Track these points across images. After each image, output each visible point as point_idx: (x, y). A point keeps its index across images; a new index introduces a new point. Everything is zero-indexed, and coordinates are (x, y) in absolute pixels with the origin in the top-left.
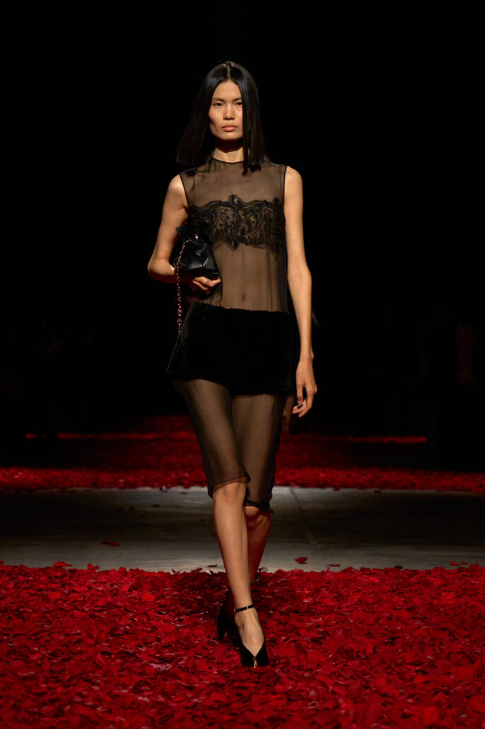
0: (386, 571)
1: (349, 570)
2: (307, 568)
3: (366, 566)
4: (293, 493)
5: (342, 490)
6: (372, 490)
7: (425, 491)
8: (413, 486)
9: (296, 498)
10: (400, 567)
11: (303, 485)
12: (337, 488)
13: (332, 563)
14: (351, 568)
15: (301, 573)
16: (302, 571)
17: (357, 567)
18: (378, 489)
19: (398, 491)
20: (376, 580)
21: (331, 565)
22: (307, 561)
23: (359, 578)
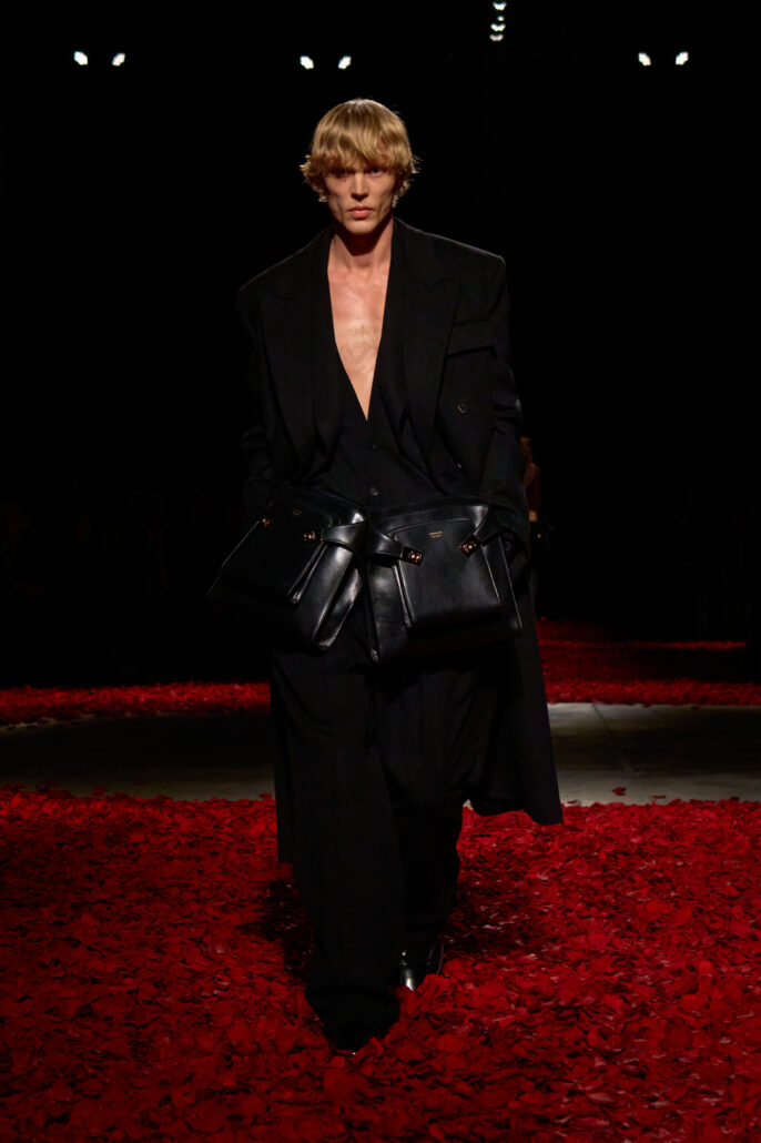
0: (723, 804)
1: (676, 803)
2: (627, 800)
3: (698, 798)
4: (596, 710)
5: (654, 707)
6: (690, 706)
7: (750, 707)
8: (737, 701)
9: (601, 717)
10: (736, 799)
11: (608, 701)
12: (647, 704)
13: (657, 794)
14: (679, 800)
15: (621, 807)
16: (622, 805)
17: (686, 799)
18: (695, 705)
19: (718, 707)
20: (712, 815)
21: (656, 797)
22: (627, 792)
23: (691, 812)
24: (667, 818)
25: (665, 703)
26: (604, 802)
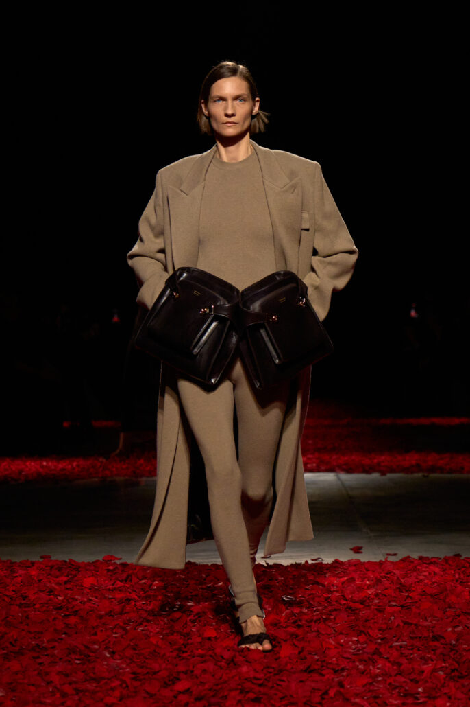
0: (446, 559)
1: (406, 560)
2: (364, 558)
3: (425, 555)
4: (339, 479)
5: (389, 475)
6: (420, 475)
8: (461, 470)
9: (343, 484)
10: (458, 555)
11: (348, 471)
12: (383, 473)
13: (389, 552)
14: (409, 557)
15: (357, 564)
16: (359, 561)
17: (415, 556)
18: (426, 474)
19: (447, 475)
20: (437, 570)
21: (388, 554)
22: (362, 550)
23: (418, 567)
24: (397, 572)
26: (343, 559)
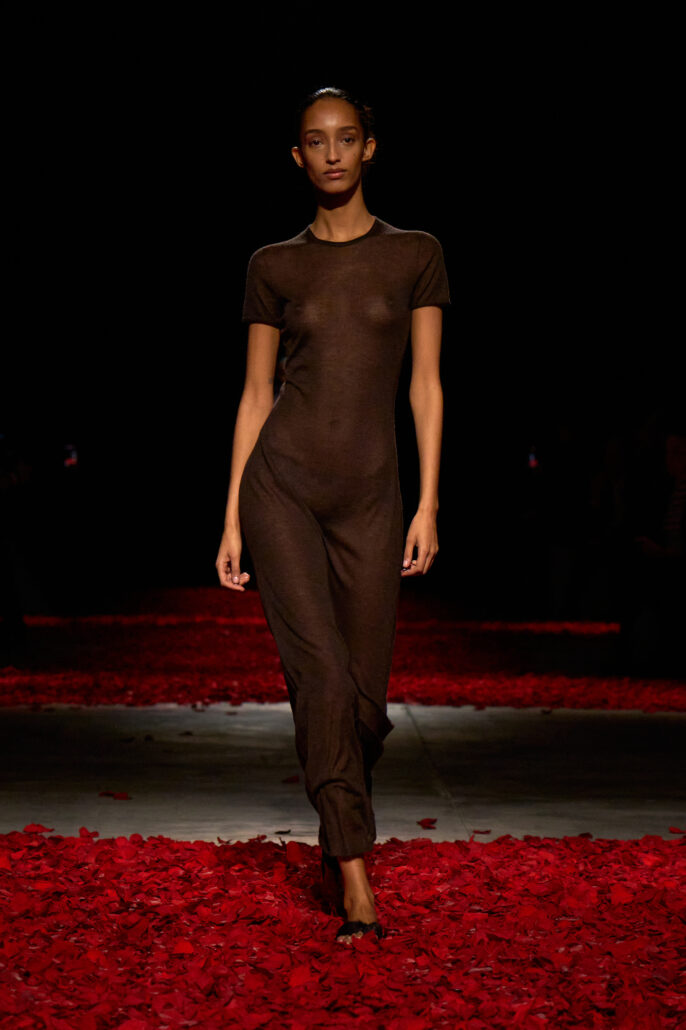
0: (566, 841)
1: (504, 840)
2: (436, 837)
3: (533, 833)
4: (409, 713)
5: (489, 710)
6: (537, 710)
7: (623, 712)
8: (604, 704)
9: (415, 722)
10: (587, 836)
11: (426, 701)
12: (480, 706)
13: (477, 828)
14: (509, 836)
15: (426, 845)
16: (429, 841)
17: (518, 835)
18: (547, 709)
19: (581, 712)
20: (551, 857)
21: (476, 832)
22: (436, 825)
23: (522, 852)
24: (487, 859)
25: (506, 704)
26: (404, 837)
